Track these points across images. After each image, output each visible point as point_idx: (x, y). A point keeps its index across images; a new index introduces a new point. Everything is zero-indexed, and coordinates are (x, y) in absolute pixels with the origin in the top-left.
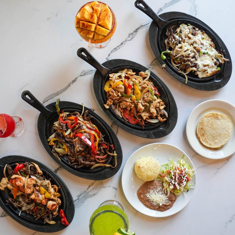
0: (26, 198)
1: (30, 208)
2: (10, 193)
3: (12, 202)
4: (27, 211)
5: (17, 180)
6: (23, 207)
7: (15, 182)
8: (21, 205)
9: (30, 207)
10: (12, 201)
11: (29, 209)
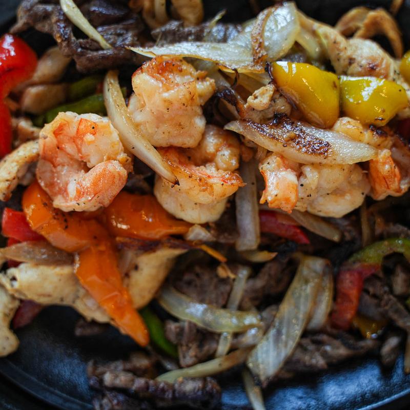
0: (222, 272)
1: (309, 318)
2: (78, 332)
3: (140, 382)
4: (299, 355)
5: (52, 185)
6: (252, 348)
7: (48, 201)
8: (223, 348)
9: (304, 308)
10: (136, 372)
11: (305, 334)
